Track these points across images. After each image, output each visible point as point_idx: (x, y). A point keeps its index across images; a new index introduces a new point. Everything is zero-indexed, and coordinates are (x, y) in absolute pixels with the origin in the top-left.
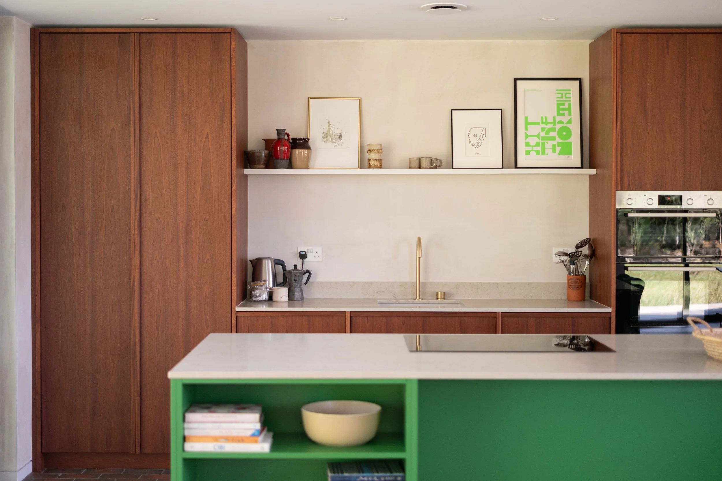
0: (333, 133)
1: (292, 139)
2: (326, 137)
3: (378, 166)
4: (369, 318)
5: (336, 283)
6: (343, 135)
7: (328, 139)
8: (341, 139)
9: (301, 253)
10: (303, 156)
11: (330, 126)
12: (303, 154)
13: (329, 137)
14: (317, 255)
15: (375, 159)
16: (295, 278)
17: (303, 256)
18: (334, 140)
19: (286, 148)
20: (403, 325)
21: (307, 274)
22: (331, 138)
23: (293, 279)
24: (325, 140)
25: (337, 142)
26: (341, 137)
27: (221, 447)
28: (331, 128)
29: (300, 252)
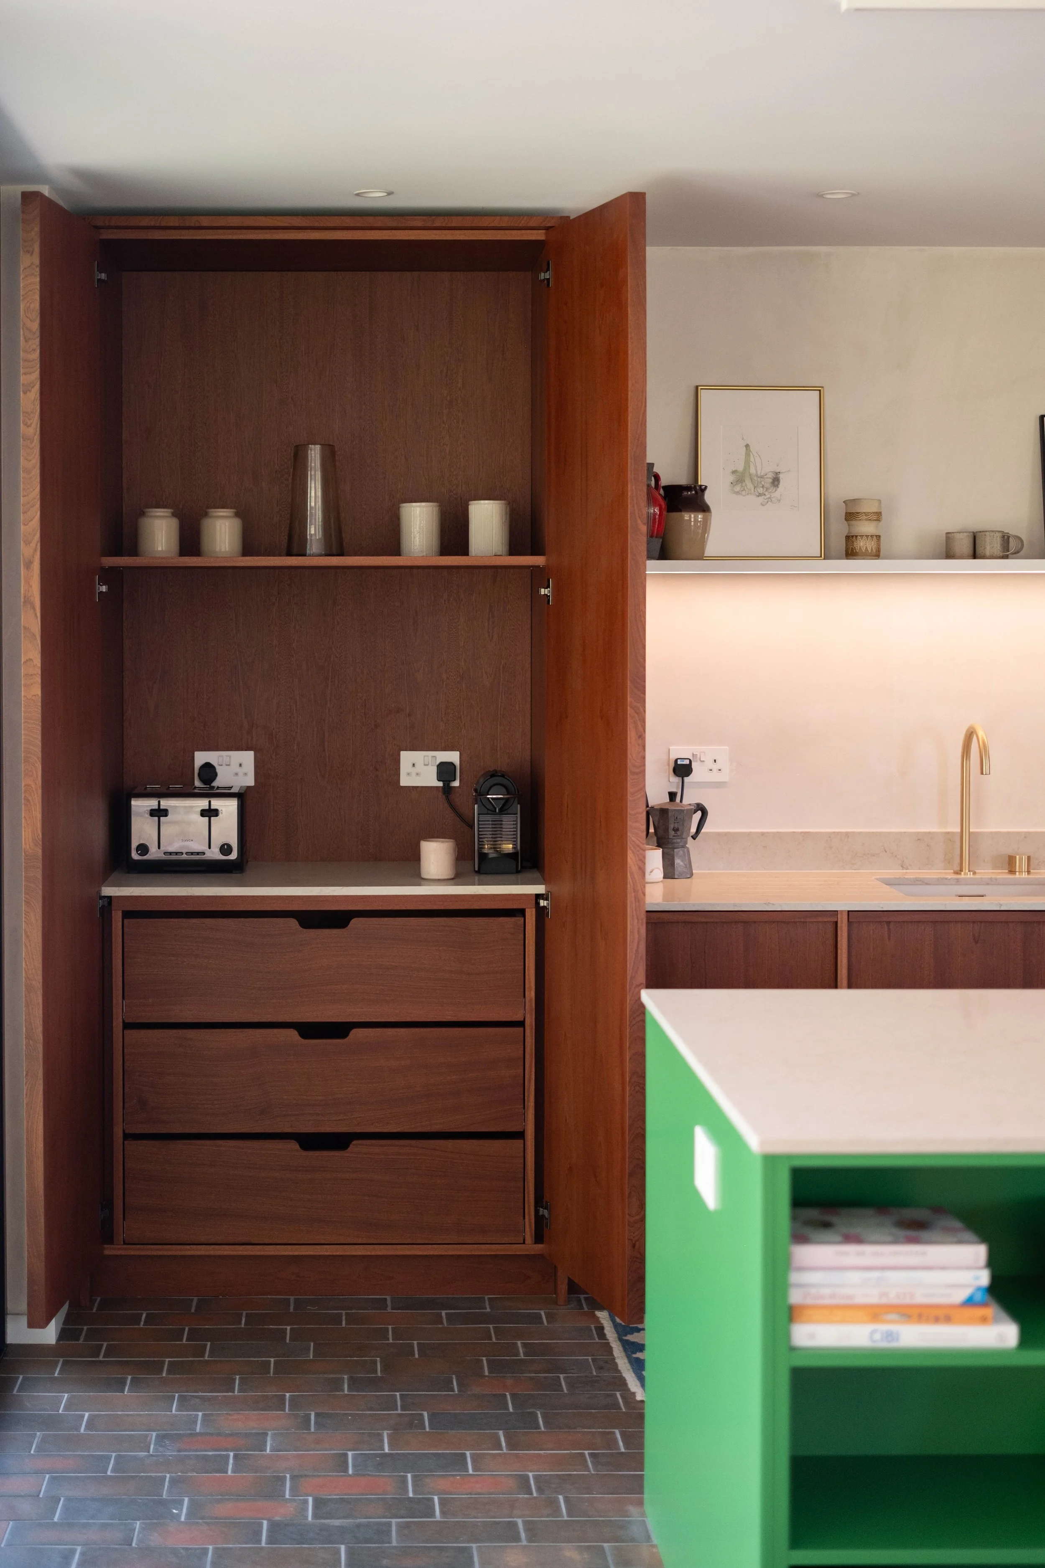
0: (757, 472)
1: (667, 488)
2: (742, 483)
3: (874, 551)
4: (892, 926)
5: (763, 834)
6: (781, 476)
7: (746, 485)
8: (777, 486)
9: (679, 762)
10: (693, 528)
11: (749, 455)
12: (692, 523)
13: (748, 483)
14: (715, 767)
15: (867, 536)
16: (676, 825)
17: (682, 770)
18: (760, 490)
19: (657, 511)
20: (976, 942)
21: (699, 813)
22: (753, 484)
23: (671, 826)
24: (738, 488)
25: (766, 493)
26: (776, 483)
27: (889, 1335)
28: (752, 459)
29: (676, 761)
